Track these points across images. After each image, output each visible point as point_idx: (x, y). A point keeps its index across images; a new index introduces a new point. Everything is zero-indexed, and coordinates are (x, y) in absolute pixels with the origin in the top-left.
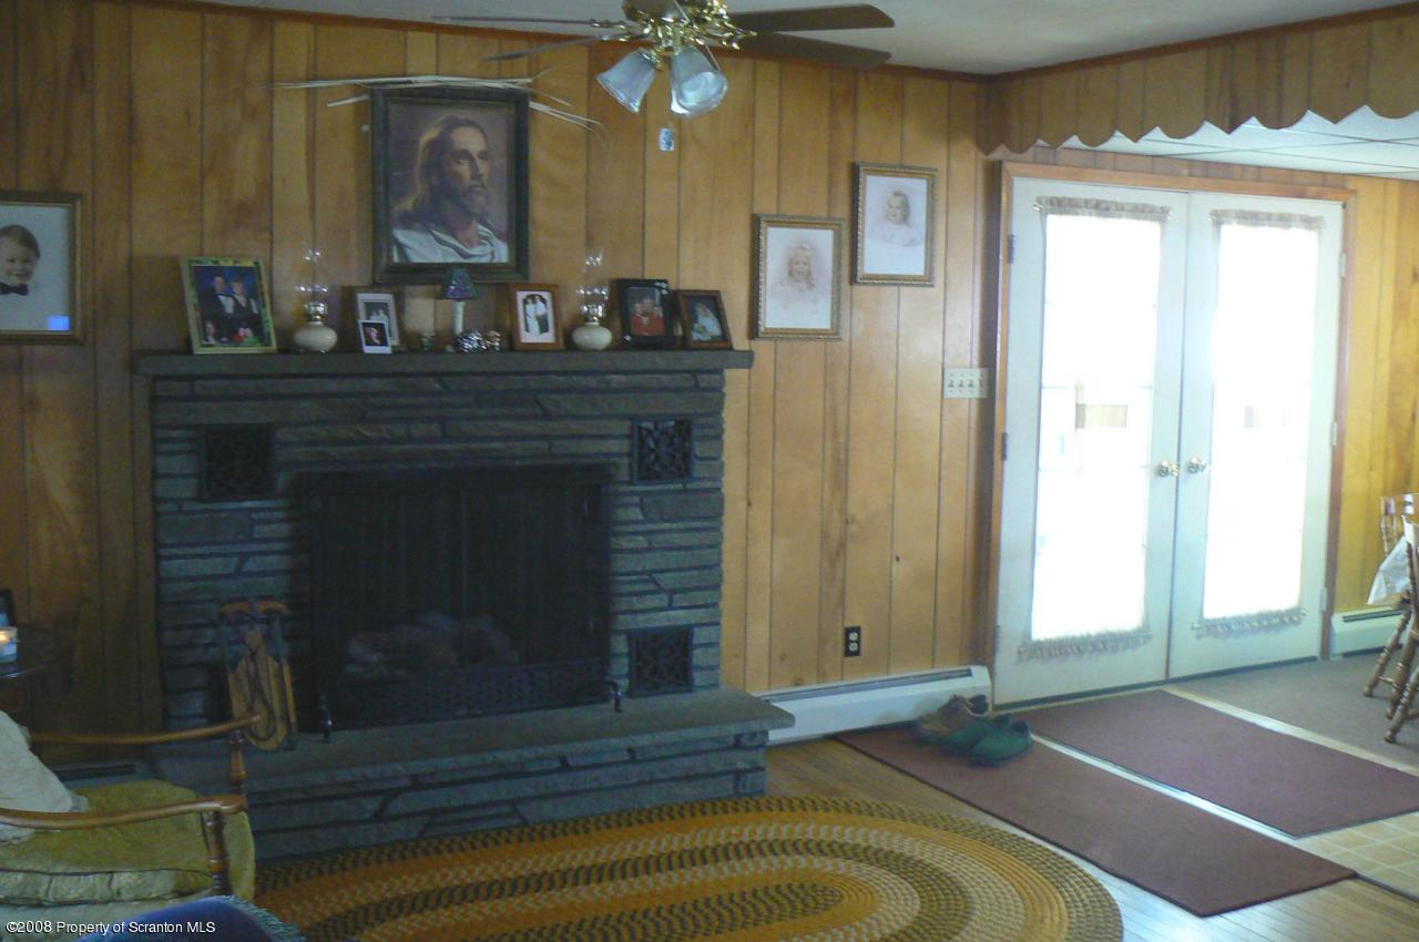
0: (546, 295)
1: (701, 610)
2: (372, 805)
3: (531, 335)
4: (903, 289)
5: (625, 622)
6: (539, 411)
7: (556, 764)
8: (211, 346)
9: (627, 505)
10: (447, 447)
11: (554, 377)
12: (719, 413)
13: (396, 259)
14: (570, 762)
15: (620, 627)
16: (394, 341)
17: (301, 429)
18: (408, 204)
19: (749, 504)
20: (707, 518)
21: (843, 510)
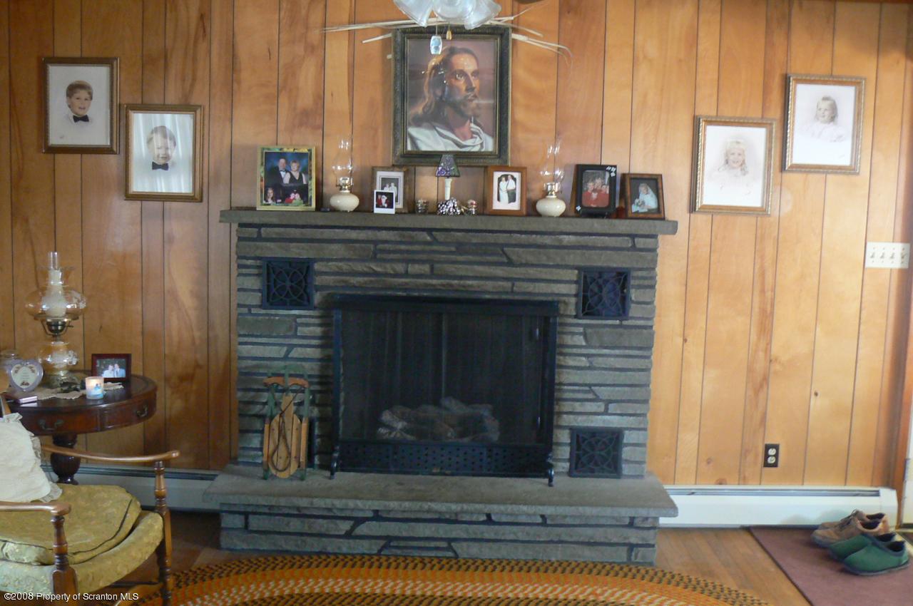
0: (517, 175)
1: (632, 418)
2: (345, 526)
3: (502, 204)
4: (829, 177)
5: (567, 420)
6: (505, 260)
7: (483, 518)
8: (269, 205)
9: (573, 334)
10: (434, 282)
11: (519, 235)
12: (654, 269)
13: (409, 148)
14: (494, 518)
15: (564, 424)
16: (399, 205)
17: (330, 264)
18: (419, 109)
19: (685, 340)
20: (640, 348)
21: (768, 350)
